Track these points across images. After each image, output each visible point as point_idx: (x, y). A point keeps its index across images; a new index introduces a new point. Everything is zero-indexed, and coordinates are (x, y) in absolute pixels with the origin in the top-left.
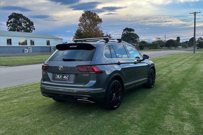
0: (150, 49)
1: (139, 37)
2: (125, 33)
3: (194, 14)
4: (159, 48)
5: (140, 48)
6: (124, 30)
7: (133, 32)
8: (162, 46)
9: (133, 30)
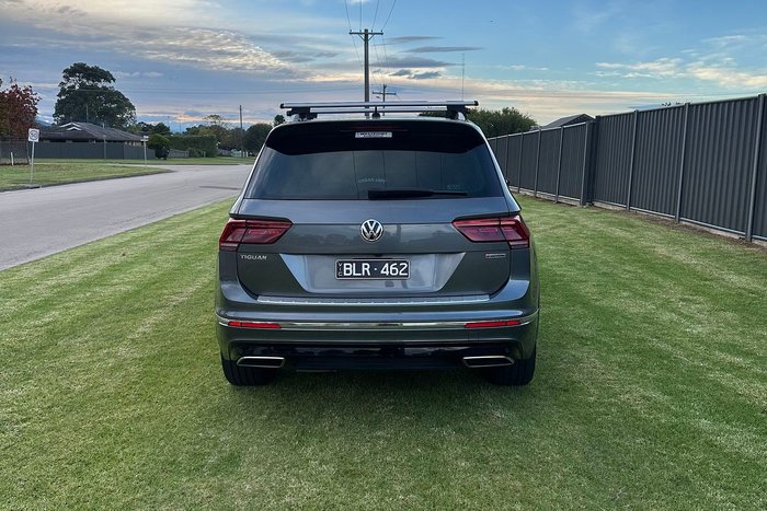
0: (190, 156)
1: (133, 108)
2: (74, 87)
3: (363, 36)
4: (221, 155)
5: (153, 151)
6: (70, 73)
7: (107, 85)
8: (228, 147)
9: (107, 77)
